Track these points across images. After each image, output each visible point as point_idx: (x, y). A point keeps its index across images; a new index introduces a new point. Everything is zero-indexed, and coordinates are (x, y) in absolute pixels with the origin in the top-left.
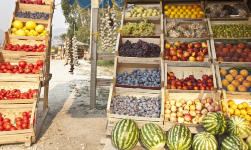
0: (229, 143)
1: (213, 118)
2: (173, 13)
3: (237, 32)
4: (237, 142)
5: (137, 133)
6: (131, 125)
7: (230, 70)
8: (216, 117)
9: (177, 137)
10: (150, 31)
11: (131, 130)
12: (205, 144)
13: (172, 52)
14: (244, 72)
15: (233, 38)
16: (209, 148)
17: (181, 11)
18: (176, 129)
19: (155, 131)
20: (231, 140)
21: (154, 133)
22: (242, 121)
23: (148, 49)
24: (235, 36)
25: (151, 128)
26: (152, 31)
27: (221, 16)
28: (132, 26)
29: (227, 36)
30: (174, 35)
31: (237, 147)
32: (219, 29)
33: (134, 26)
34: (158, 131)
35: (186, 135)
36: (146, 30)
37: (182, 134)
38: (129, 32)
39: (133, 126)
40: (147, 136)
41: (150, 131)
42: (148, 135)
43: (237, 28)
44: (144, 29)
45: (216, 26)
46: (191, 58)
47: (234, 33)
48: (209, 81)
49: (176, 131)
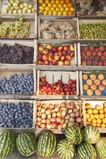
0: (83, 153)
1: (72, 136)
2: (47, 9)
3: (100, 32)
4: (89, 153)
5: (13, 145)
6: (7, 141)
7: (90, 74)
8: (74, 135)
9: (44, 149)
10: (25, 32)
11: (7, 146)
12: (65, 155)
13: (44, 57)
14: (101, 77)
15: (96, 39)
16: (68, 157)
17: (54, 6)
18: (44, 140)
19: (27, 145)
20: (85, 151)
21: (26, 147)
22: (94, 135)
23: (23, 55)
24: (99, 37)
25: (24, 141)
26: (27, 32)
27: (89, 14)
28: (8, 27)
29: (92, 37)
30: (46, 37)
31: (88, 158)
32: (86, 29)
33: (10, 27)
34: (30, 144)
35: (52, 146)
36: (22, 31)
37: (49, 146)
38: (5, 33)
39: (9, 141)
40: (20, 149)
41: (23, 144)
42: (22, 149)
43: (101, 29)
44: (20, 30)
45: (83, 25)
46: (60, 63)
47: (98, 33)
48: (74, 85)
49: (44, 143)
